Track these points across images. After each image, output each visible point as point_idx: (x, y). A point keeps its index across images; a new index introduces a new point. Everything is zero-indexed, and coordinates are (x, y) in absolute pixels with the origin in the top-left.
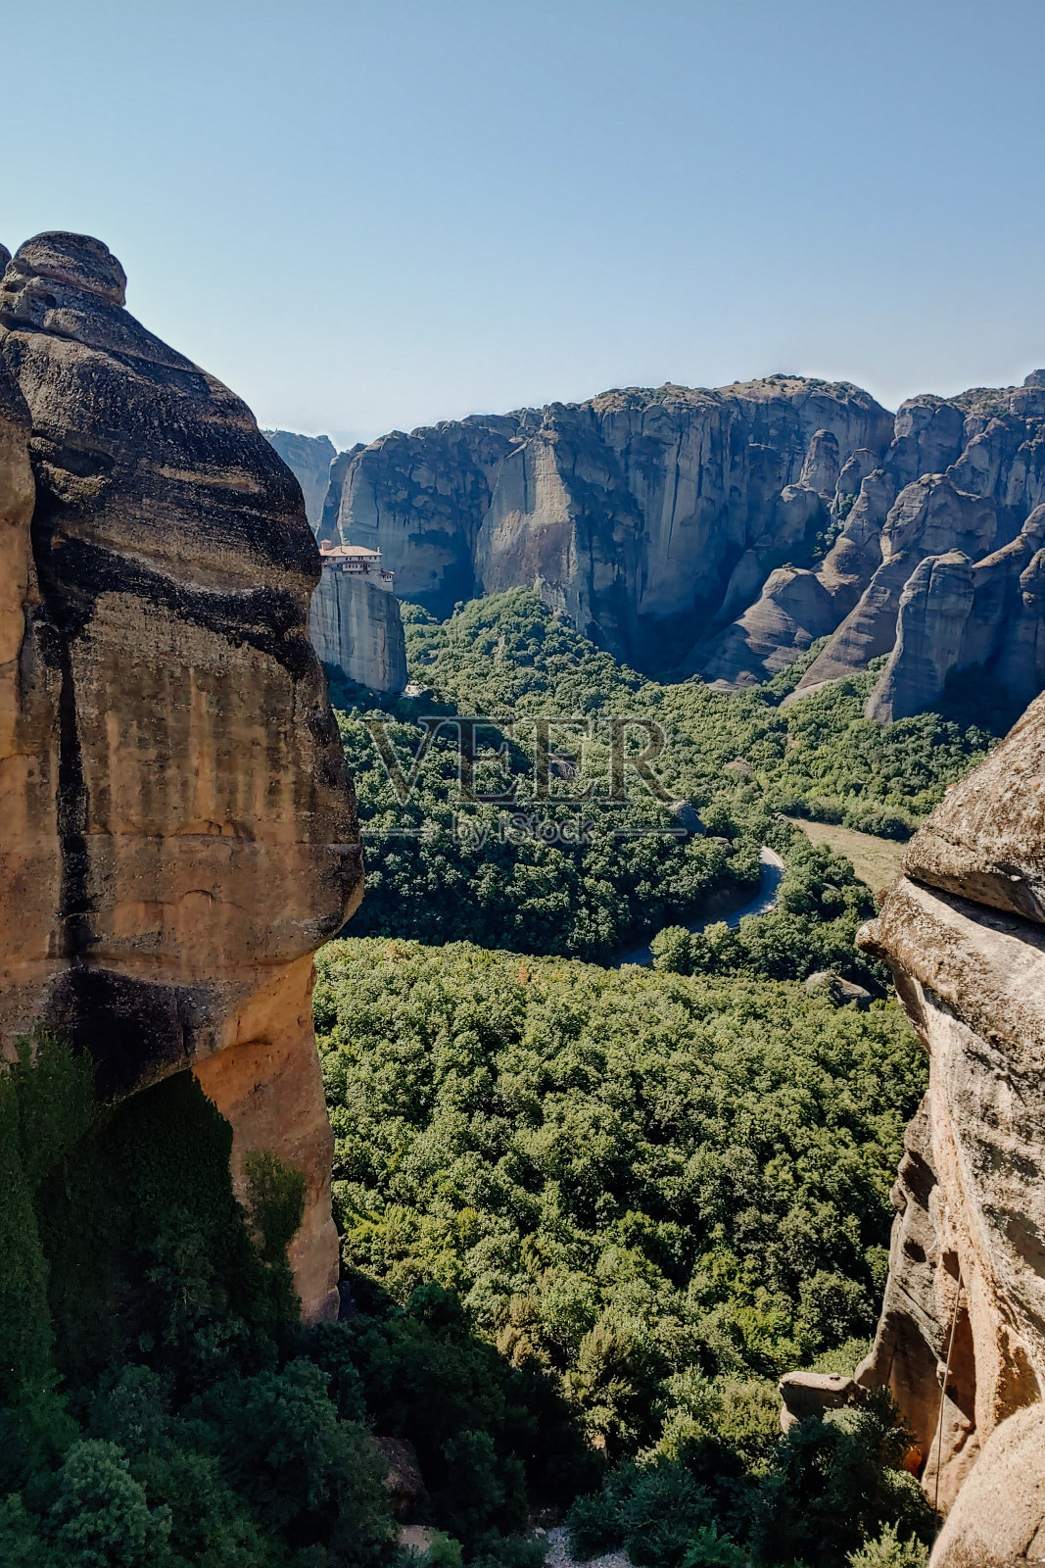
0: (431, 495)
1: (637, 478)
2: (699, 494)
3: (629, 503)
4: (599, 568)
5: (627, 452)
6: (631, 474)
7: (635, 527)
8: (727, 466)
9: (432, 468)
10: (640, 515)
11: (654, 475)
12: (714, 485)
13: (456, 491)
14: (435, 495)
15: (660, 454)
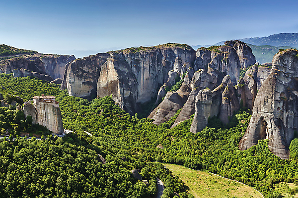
0: (87, 73)
1: (134, 69)
2: (150, 73)
3: (132, 75)
4: (125, 91)
5: (131, 63)
6: (133, 68)
7: (134, 81)
8: (156, 66)
9: (87, 66)
10: (136, 78)
11: (138, 69)
12: (153, 70)
13: (94, 72)
14: (88, 73)
15: (139, 63)
